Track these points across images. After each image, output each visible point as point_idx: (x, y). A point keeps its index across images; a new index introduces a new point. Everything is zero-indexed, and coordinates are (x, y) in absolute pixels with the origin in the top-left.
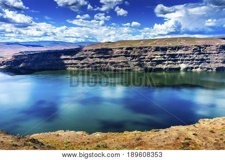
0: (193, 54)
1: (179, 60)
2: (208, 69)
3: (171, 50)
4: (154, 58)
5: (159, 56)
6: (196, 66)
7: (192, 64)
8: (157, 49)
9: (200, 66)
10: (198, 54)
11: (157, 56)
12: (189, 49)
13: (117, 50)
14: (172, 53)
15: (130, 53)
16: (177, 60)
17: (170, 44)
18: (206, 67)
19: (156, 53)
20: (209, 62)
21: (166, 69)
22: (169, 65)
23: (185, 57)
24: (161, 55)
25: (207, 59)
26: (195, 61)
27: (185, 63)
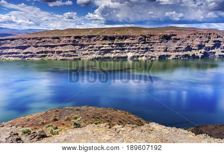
0: (139, 43)
1: (126, 49)
2: (152, 57)
3: (119, 39)
4: (103, 47)
5: (107, 45)
6: (141, 55)
7: (138, 52)
8: (105, 38)
9: (145, 54)
10: (144, 43)
11: (105, 45)
12: (136, 38)
13: (65, 39)
14: (119, 42)
15: (78, 42)
16: (124, 49)
17: (118, 34)
18: (150, 55)
19: (104, 42)
20: (153, 51)
21: (114, 58)
22: (117, 54)
23: (132, 46)
24: (109, 44)
25: (152, 48)
27: (131, 52)
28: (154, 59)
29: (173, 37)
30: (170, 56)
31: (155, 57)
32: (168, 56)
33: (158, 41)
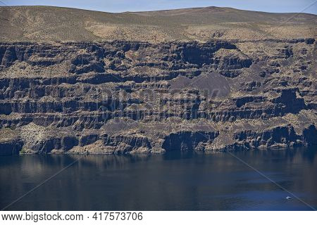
0: (73, 81)
1: (16, 107)
2: (135, 143)
6: (86, 132)
7: (70, 122)
9: (102, 131)
10: (95, 81)
18: (127, 133)
23: (41, 93)
26: (81, 112)
27: (40, 122)
28: (143, 149)
29: (221, 53)
30: (213, 136)
31: (148, 144)
32: (203, 136)
33: (157, 71)
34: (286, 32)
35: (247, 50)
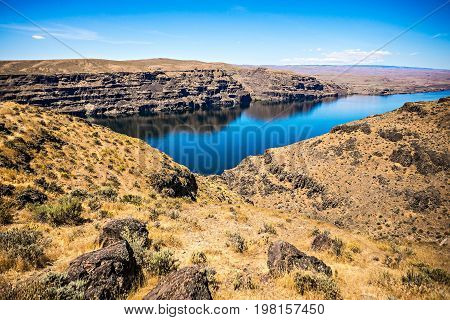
28: (131, 111)
29: (159, 76)
30: (157, 106)
32: (153, 106)
33: (135, 83)
34: (184, 68)
35: (169, 75)
